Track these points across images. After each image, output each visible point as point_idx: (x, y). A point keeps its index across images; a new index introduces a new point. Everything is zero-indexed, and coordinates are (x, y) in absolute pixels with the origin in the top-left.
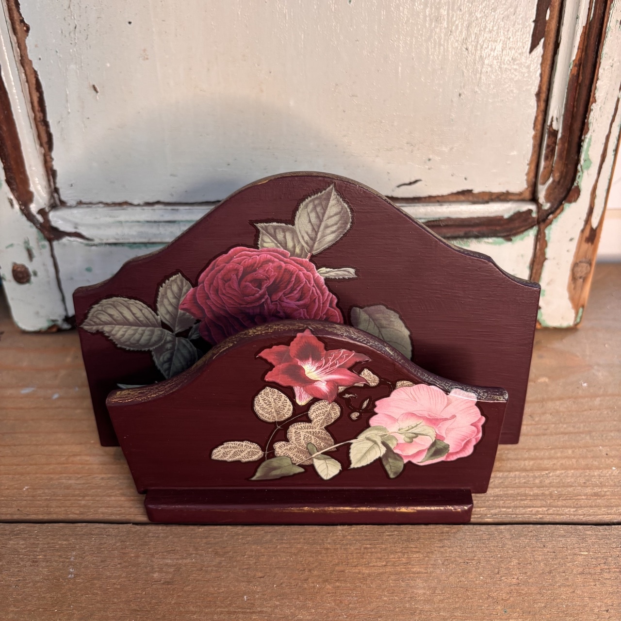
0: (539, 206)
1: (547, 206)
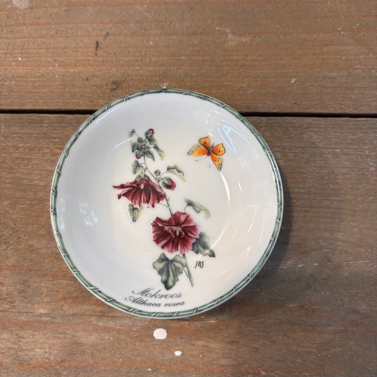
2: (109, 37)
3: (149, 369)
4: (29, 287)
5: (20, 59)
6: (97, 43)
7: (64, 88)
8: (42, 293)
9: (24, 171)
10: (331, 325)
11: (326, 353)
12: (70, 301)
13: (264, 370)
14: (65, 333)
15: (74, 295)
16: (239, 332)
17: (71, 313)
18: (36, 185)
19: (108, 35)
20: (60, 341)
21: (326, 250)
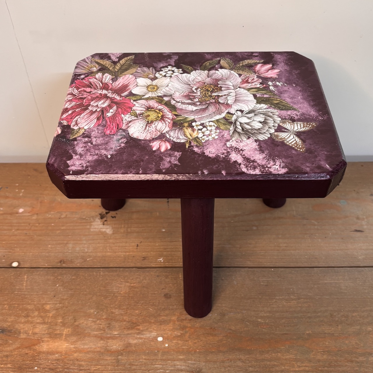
2: (142, 243)
3: (156, 351)
4: (111, 325)
5: (108, 250)
6: (138, 245)
7: (125, 260)
8: (116, 327)
9: (110, 287)
10: (222, 334)
11: (220, 343)
12: (127, 329)
13: (198, 350)
14: (125, 340)
15: (128, 327)
16: (189, 337)
17: (127, 333)
18: (114, 291)
19: (141, 242)
20: (123, 343)
21: (219, 310)
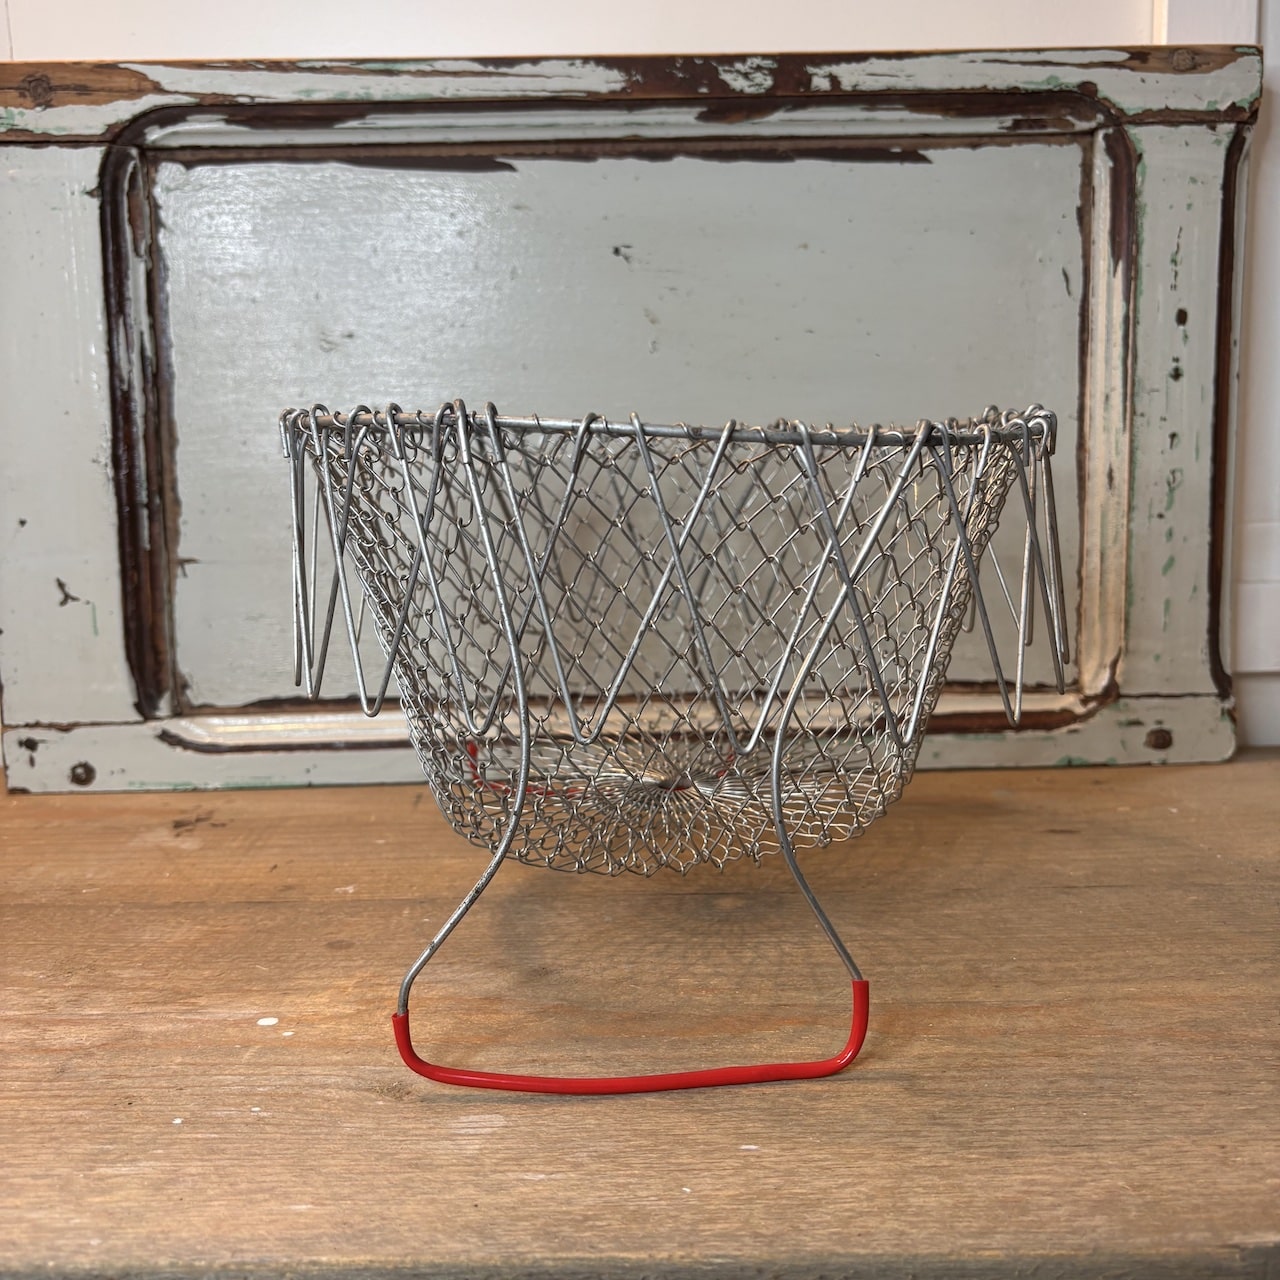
0: (1100, 126)
1: (1100, 118)
